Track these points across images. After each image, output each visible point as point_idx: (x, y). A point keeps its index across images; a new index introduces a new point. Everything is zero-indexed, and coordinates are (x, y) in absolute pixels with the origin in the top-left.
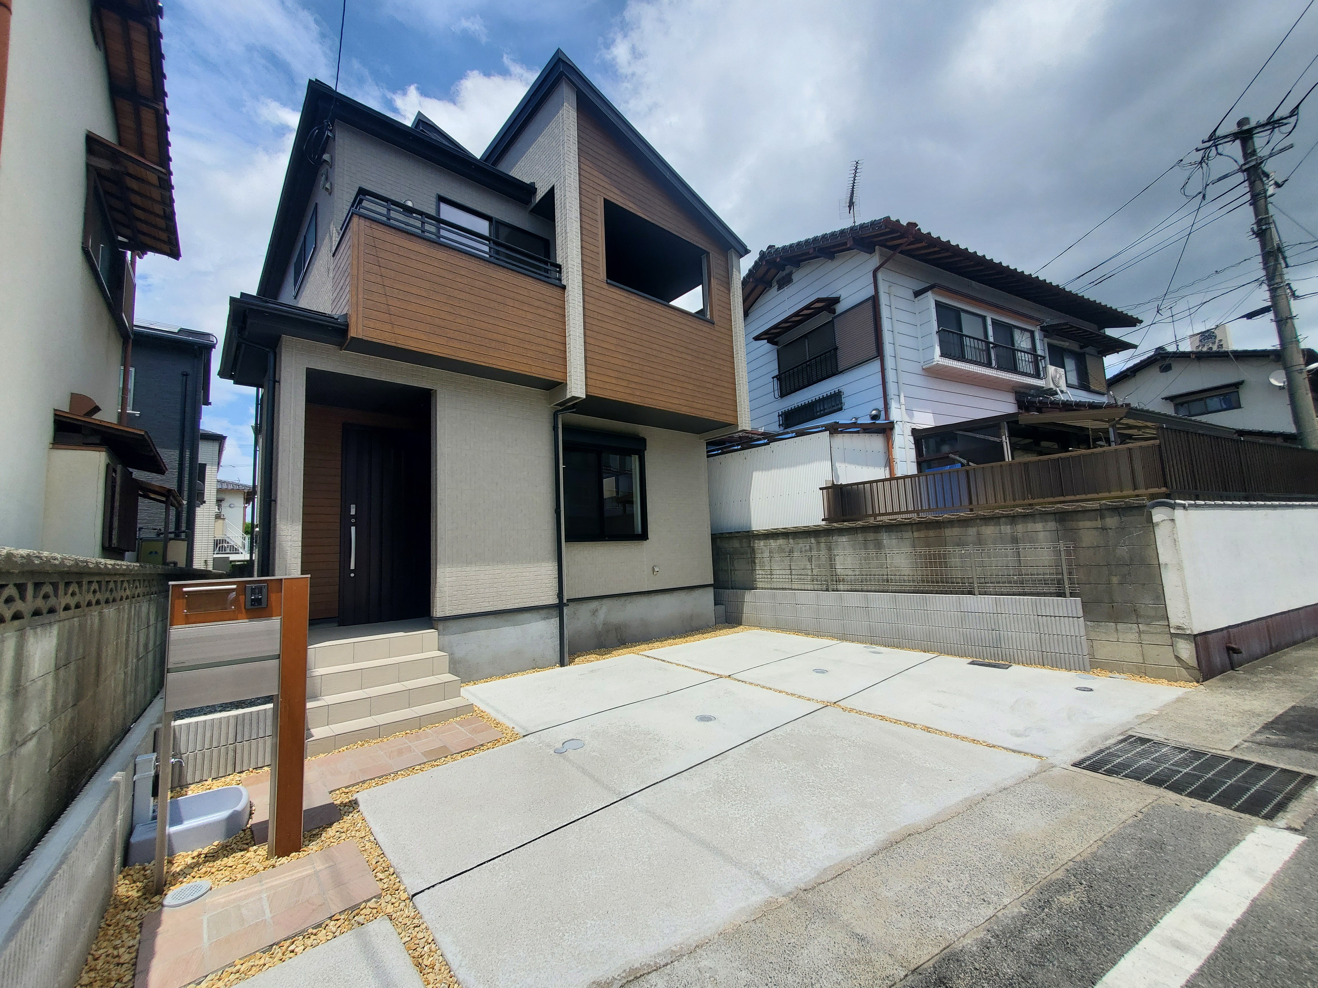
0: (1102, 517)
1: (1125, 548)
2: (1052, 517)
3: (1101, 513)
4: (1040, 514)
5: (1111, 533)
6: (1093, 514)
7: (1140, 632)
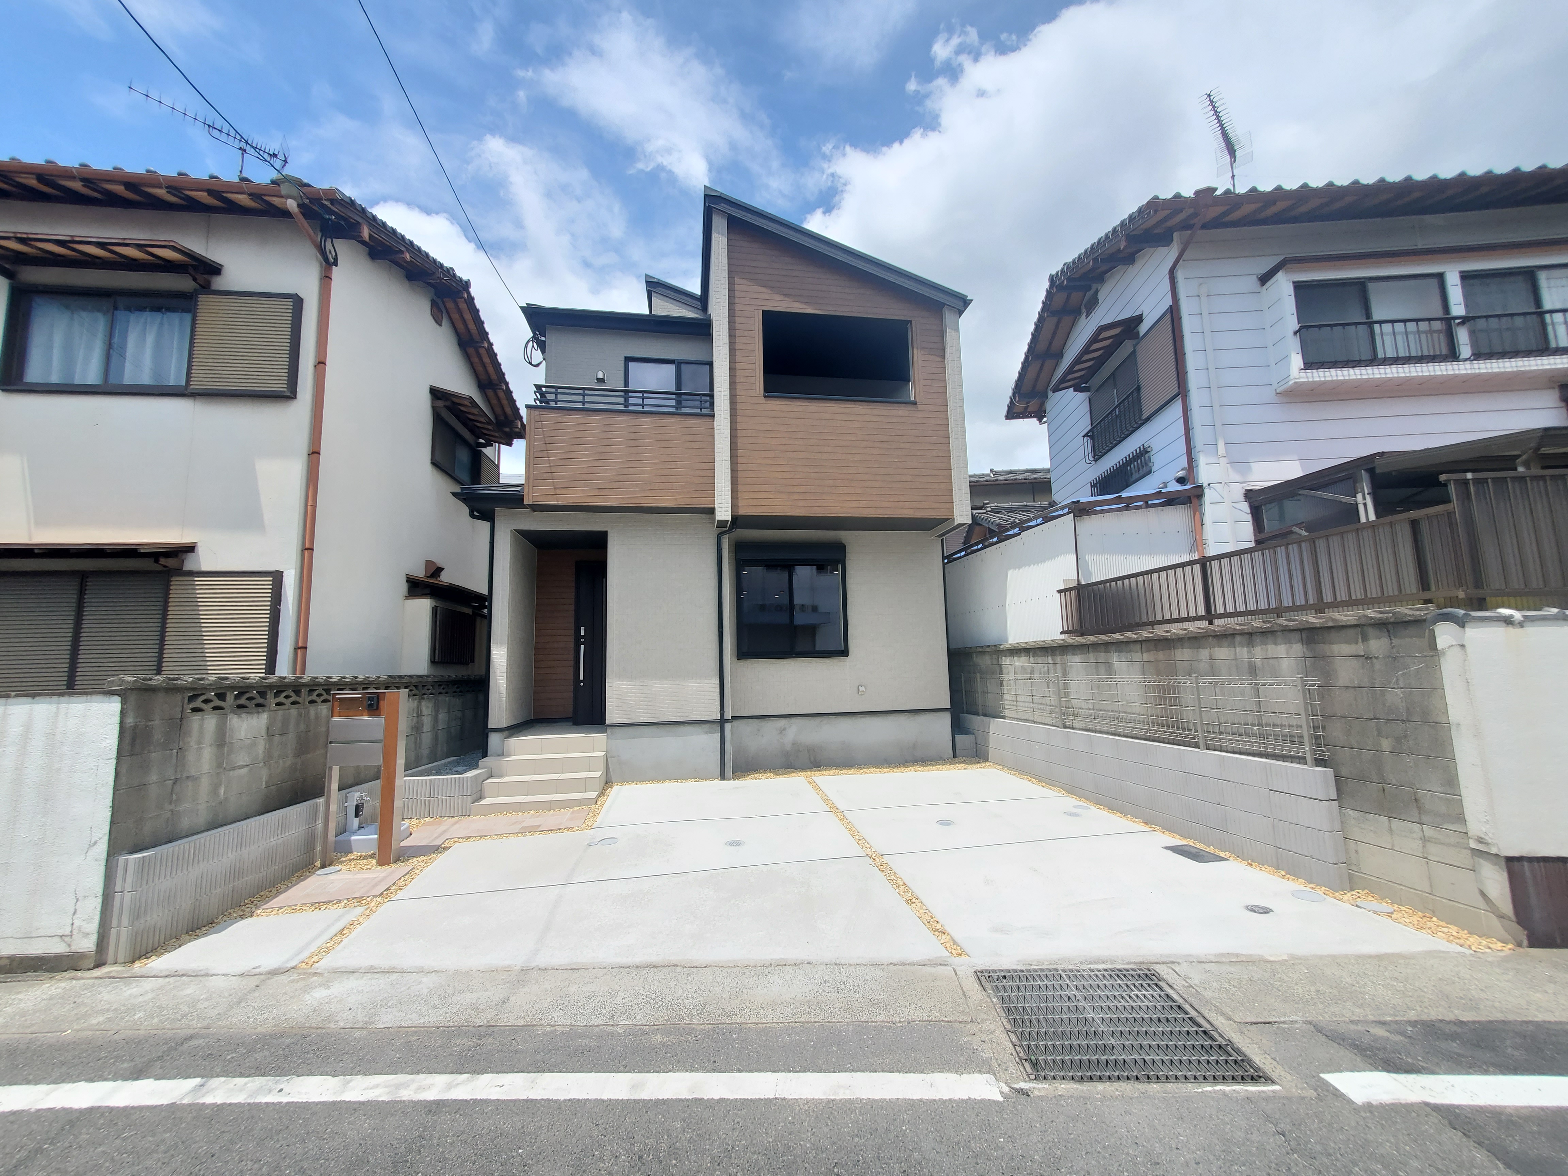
0: (1365, 639)
1: (1398, 691)
2: (1297, 636)
3: (1361, 629)
4: (1283, 631)
5: (1378, 665)
6: (1351, 632)
7: (1425, 840)
